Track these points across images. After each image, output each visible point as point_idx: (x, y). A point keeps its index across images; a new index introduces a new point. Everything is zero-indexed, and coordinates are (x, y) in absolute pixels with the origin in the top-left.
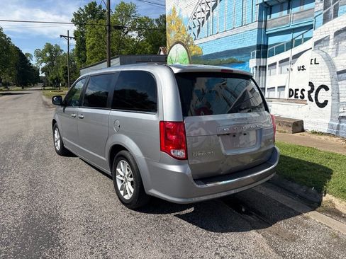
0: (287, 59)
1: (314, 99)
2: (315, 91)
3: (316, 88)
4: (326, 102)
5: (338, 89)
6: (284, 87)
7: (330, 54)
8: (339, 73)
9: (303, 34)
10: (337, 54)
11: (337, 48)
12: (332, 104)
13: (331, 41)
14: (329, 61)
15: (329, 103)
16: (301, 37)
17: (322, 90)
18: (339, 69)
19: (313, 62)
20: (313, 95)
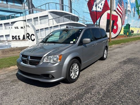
0: (8, 23)
1: (30, 39)
2: (30, 36)
3: (30, 35)
4: (34, 39)
5: (37, 35)
6: (9, 35)
7: (33, 24)
8: (37, 30)
9: (15, 14)
10: (35, 25)
11: (35, 23)
12: (36, 40)
13: (33, 20)
14: (33, 26)
15: (35, 39)
16: (14, 15)
17: (33, 36)
18: (37, 29)
19: (28, 26)
20: (30, 37)
